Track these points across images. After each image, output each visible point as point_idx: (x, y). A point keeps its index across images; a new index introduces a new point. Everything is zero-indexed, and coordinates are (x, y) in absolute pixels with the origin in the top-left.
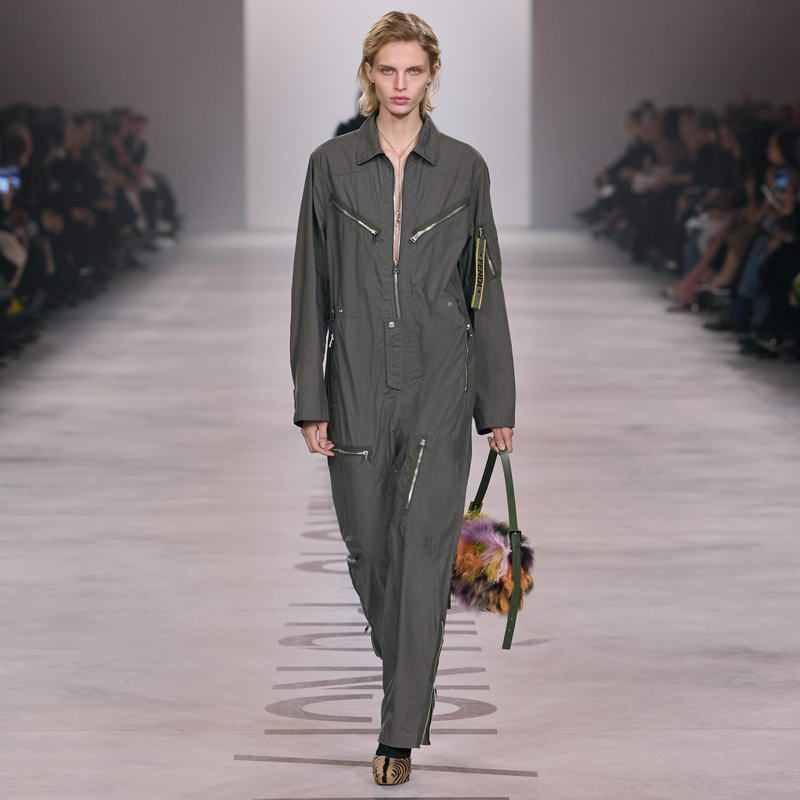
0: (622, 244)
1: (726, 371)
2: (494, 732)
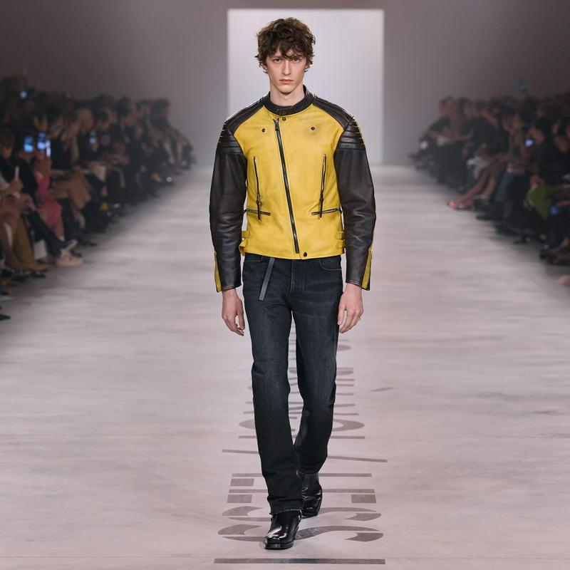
2: (363, 438)
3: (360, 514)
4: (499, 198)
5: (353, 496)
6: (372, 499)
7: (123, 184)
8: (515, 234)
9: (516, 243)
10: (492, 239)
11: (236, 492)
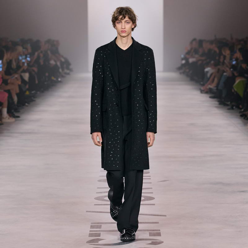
0: (187, 76)
1: (216, 109)
2: (154, 205)
3: (153, 242)
4: (220, 88)
5: (150, 233)
6: (159, 234)
7: (37, 82)
8: (228, 105)
9: (229, 109)
10: (216, 107)
11: (93, 232)
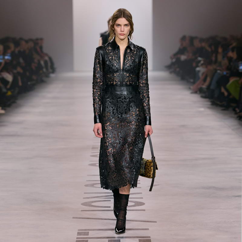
2: (144, 210)
4: (212, 87)
5: (139, 240)
6: (149, 241)
11: (80, 239)
